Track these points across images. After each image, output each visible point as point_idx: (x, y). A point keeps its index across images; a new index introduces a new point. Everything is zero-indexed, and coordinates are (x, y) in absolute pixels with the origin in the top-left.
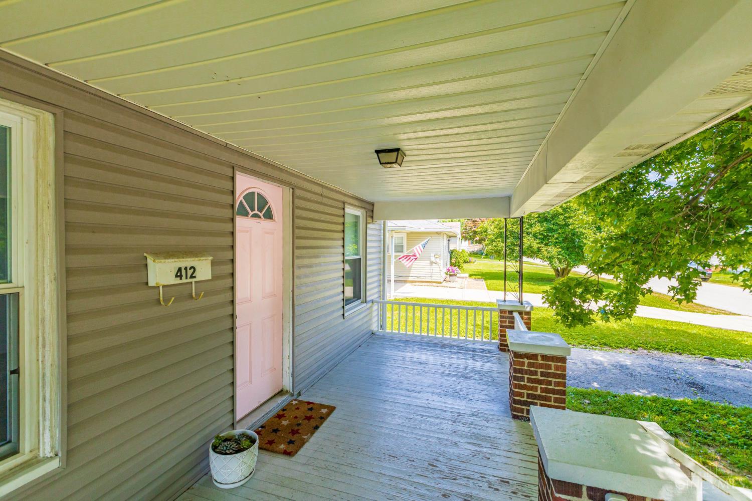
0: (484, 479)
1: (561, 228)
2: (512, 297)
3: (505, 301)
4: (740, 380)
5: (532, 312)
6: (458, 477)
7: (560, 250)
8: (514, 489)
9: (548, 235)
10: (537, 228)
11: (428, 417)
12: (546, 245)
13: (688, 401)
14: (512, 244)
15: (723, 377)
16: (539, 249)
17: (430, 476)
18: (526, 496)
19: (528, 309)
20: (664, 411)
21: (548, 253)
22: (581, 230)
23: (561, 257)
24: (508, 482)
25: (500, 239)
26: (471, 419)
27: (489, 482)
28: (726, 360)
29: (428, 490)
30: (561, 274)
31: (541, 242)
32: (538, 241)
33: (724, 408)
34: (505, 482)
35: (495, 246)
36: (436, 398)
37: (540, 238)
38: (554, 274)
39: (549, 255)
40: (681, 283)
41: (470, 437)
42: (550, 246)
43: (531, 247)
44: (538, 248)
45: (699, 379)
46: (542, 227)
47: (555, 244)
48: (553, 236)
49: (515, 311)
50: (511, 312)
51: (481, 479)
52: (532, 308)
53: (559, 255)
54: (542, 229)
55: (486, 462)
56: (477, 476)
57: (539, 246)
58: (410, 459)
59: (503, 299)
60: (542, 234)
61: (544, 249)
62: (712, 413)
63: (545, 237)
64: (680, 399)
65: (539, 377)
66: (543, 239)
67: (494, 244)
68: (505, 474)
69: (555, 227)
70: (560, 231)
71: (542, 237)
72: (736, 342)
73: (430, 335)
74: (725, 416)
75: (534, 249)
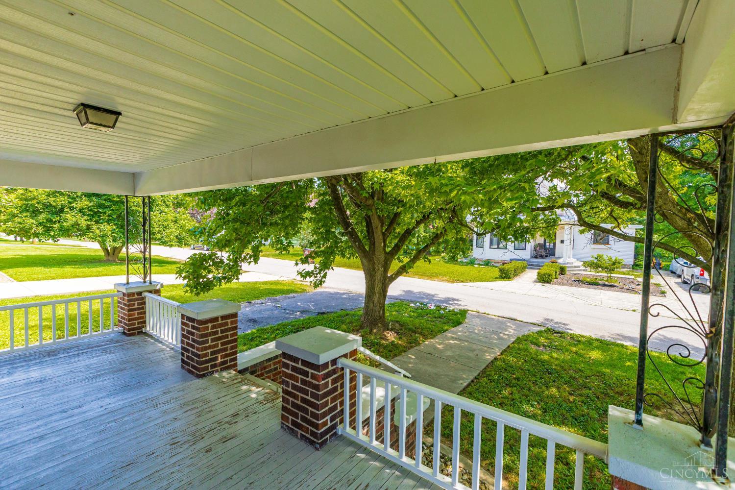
0: (222, 423)
1: (114, 205)
2: (135, 279)
3: (128, 283)
4: (268, 311)
5: (161, 289)
6: (204, 435)
7: (114, 227)
8: (244, 415)
9: (98, 211)
10: (85, 203)
11: (123, 417)
12: (97, 222)
13: (254, 330)
14: (47, 220)
15: (260, 311)
16: (89, 228)
17: (182, 450)
18: (255, 413)
19: (158, 287)
20: (246, 342)
21: (100, 231)
22: (137, 208)
23: (116, 235)
24: (238, 414)
25: (28, 214)
26: (166, 397)
27: (227, 423)
28: (256, 301)
29: (191, 458)
30: (111, 254)
31: (90, 219)
32: (86, 218)
33: (271, 328)
34: (236, 415)
35: (20, 223)
36: (108, 401)
37: (88, 215)
38: (103, 254)
39: (101, 233)
40: (253, 251)
41: (181, 408)
42: (102, 223)
43: (78, 225)
44: (88, 226)
45: (251, 316)
46: (91, 202)
47: (108, 222)
48: (105, 213)
49: (144, 291)
50: (140, 294)
51: (219, 425)
52: (162, 286)
53: (113, 233)
54: (91, 204)
55: (211, 414)
56: (215, 425)
57: (89, 223)
58: (148, 454)
59: (126, 282)
60: (91, 210)
61: (95, 227)
62: (268, 333)
63: (95, 213)
64: (249, 332)
65: (220, 335)
66: (93, 216)
67: (17, 220)
68: (232, 412)
69: (107, 204)
70: (113, 208)
71: (92, 213)
72: (258, 289)
73: (15, 348)
74: (273, 332)
75: (82, 227)
